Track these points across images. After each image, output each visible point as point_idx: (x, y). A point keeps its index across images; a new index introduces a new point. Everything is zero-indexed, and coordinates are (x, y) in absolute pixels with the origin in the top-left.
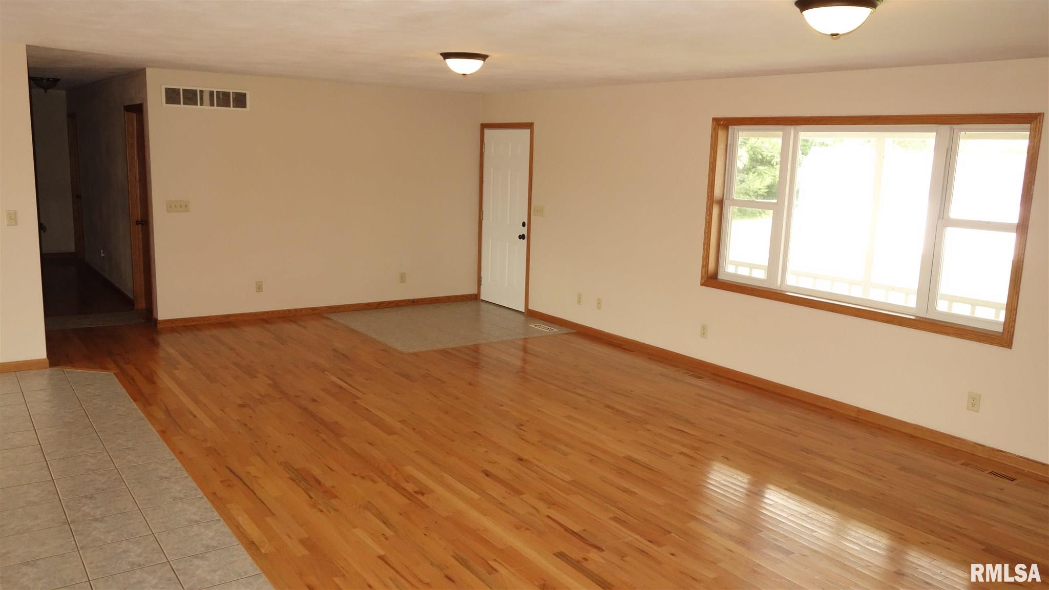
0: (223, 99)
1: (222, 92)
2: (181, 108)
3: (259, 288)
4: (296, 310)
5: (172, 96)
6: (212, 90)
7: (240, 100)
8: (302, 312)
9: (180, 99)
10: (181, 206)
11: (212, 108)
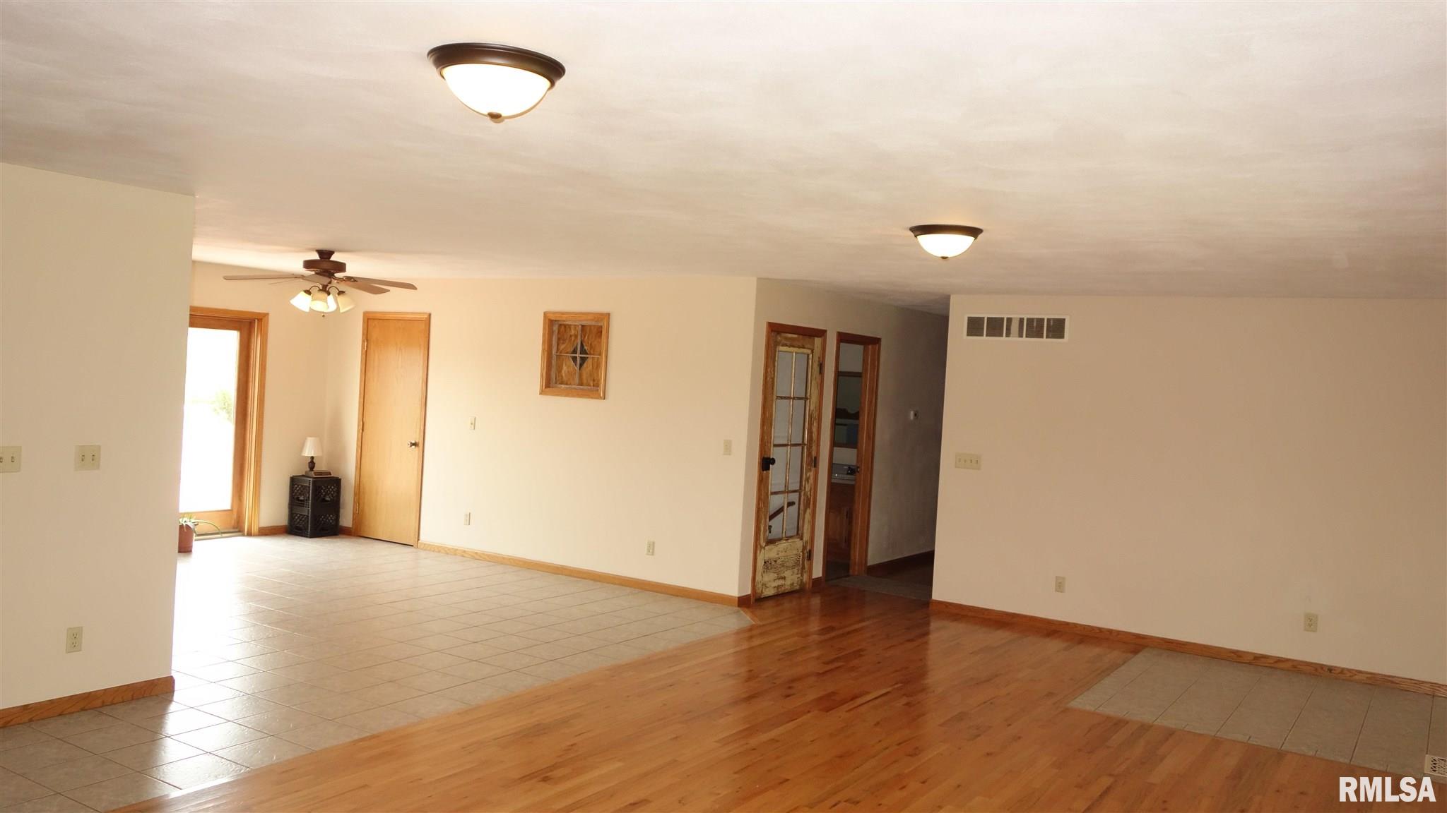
0: (1034, 328)
1: (1037, 319)
2: (984, 341)
3: (1059, 586)
4: (1110, 631)
5: (975, 326)
6: (1022, 316)
7: (1057, 329)
8: (1119, 636)
9: (983, 329)
10: (972, 462)
11: (1021, 339)
